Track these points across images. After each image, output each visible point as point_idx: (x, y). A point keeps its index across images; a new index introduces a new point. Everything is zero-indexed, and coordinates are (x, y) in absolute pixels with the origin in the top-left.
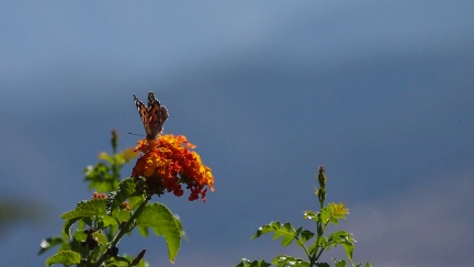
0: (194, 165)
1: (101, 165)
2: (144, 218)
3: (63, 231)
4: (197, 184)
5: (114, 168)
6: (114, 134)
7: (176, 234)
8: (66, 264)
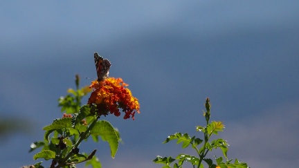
0: (127, 97)
1: (69, 96)
2: (95, 129)
3: (44, 138)
4: (129, 108)
5: (77, 99)
6: (77, 77)
8: (46, 158)
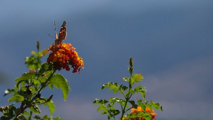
0: (75, 57)
1: (32, 57)
2: (52, 80)
3: (16, 86)
4: (76, 65)
5: (38, 58)
6: (38, 43)
7: (67, 88)
8: (17, 101)
